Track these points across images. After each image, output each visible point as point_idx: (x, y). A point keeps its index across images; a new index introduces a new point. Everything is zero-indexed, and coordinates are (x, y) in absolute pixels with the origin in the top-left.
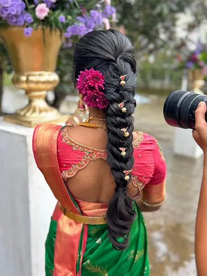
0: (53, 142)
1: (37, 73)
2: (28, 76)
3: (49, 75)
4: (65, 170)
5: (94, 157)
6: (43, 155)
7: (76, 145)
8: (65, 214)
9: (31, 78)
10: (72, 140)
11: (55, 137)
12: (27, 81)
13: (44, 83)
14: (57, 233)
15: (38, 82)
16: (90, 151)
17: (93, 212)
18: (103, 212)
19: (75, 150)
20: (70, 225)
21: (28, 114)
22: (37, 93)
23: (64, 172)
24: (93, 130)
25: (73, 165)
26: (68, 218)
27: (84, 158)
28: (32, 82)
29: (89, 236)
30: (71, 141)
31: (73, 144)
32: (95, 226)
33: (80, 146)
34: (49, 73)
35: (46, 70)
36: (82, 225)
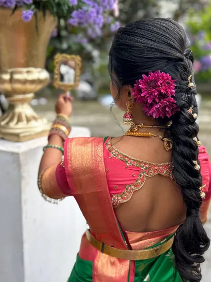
0: (98, 159)
1: (25, 70)
2: (12, 74)
3: (39, 72)
4: (115, 194)
5: (152, 173)
6: (83, 177)
7: (130, 159)
8: (102, 252)
9: (17, 76)
10: (124, 154)
11: (100, 153)
12: (11, 80)
13: (33, 82)
14: (96, 278)
15: (25, 82)
16: (147, 166)
17: (140, 244)
18: (151, 242)
19: (130, 167)
20: (113, 264)
21: (12, 124)
22: (20, 97)
23: (114, 196)
24: (146, 139)
25: (127, 187)
26: (107, 256)
27: (141, 175)
28: (19, 81)
29: (136, 275)
30: (122, 155)
31: (126, 159)
32: (142, 261)
33: (135, 161)
34: (39, 70)
35: (36, 67)
36: (128, 262)
